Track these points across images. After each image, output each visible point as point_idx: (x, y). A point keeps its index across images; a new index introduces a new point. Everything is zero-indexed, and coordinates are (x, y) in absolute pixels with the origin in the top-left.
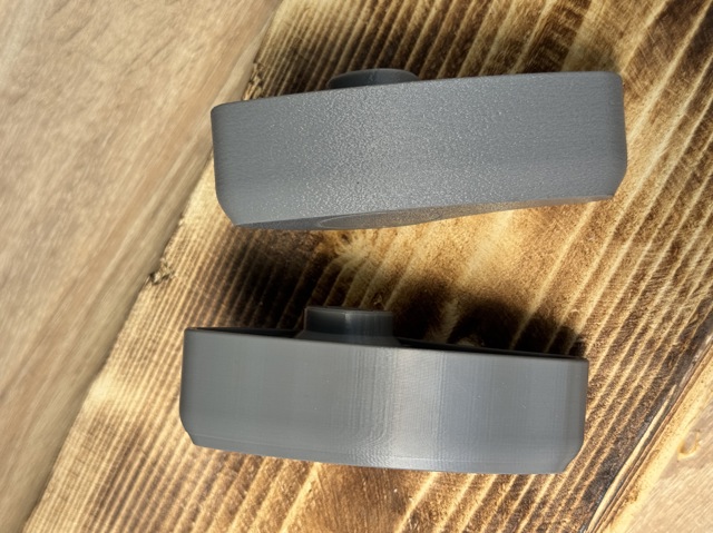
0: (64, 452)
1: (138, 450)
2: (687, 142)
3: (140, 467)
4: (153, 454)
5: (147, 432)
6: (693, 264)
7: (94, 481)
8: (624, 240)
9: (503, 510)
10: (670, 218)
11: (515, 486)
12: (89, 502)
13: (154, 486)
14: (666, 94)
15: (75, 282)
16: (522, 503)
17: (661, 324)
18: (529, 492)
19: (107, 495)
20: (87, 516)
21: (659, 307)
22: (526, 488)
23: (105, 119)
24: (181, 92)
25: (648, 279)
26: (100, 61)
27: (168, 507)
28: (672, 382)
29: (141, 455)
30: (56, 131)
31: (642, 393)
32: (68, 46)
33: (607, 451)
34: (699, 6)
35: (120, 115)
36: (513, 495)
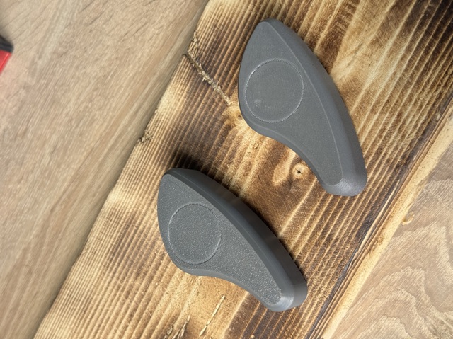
0: (94, 229)
1: (133, 226)
2: (405, 66)
3: (134, 234)
4: (141, 227)
5: (138, 217)
6: (407, 123)
7: (109, 242)
8: (376, 113)
9: (317, 245)
10: (397, 102)
11: (323, 232)
12: (107, 253)
13: (142, 243)
14: (395, 44)
15: (93, 149)
16: (326, 240)
17: (393, 152)
18: (330, 235)
19: (117, 249)
20: (106, 260)
21: (392, 144)
22: (329, 233)
23: (110, 65)
24: (150, 50)
25: (387, 131)
26: (107, 35)
27: (149, 253)
28: (397, 179)
29: (135, 228)
30: (83, 71)
31: (384, 185)
32: (90, 27)
33: (367, 213)
34: (411, 2)
35: (118, 62)
36: (322, 237)
